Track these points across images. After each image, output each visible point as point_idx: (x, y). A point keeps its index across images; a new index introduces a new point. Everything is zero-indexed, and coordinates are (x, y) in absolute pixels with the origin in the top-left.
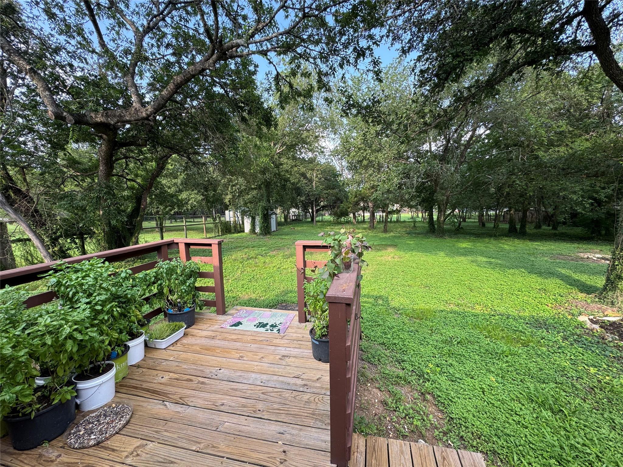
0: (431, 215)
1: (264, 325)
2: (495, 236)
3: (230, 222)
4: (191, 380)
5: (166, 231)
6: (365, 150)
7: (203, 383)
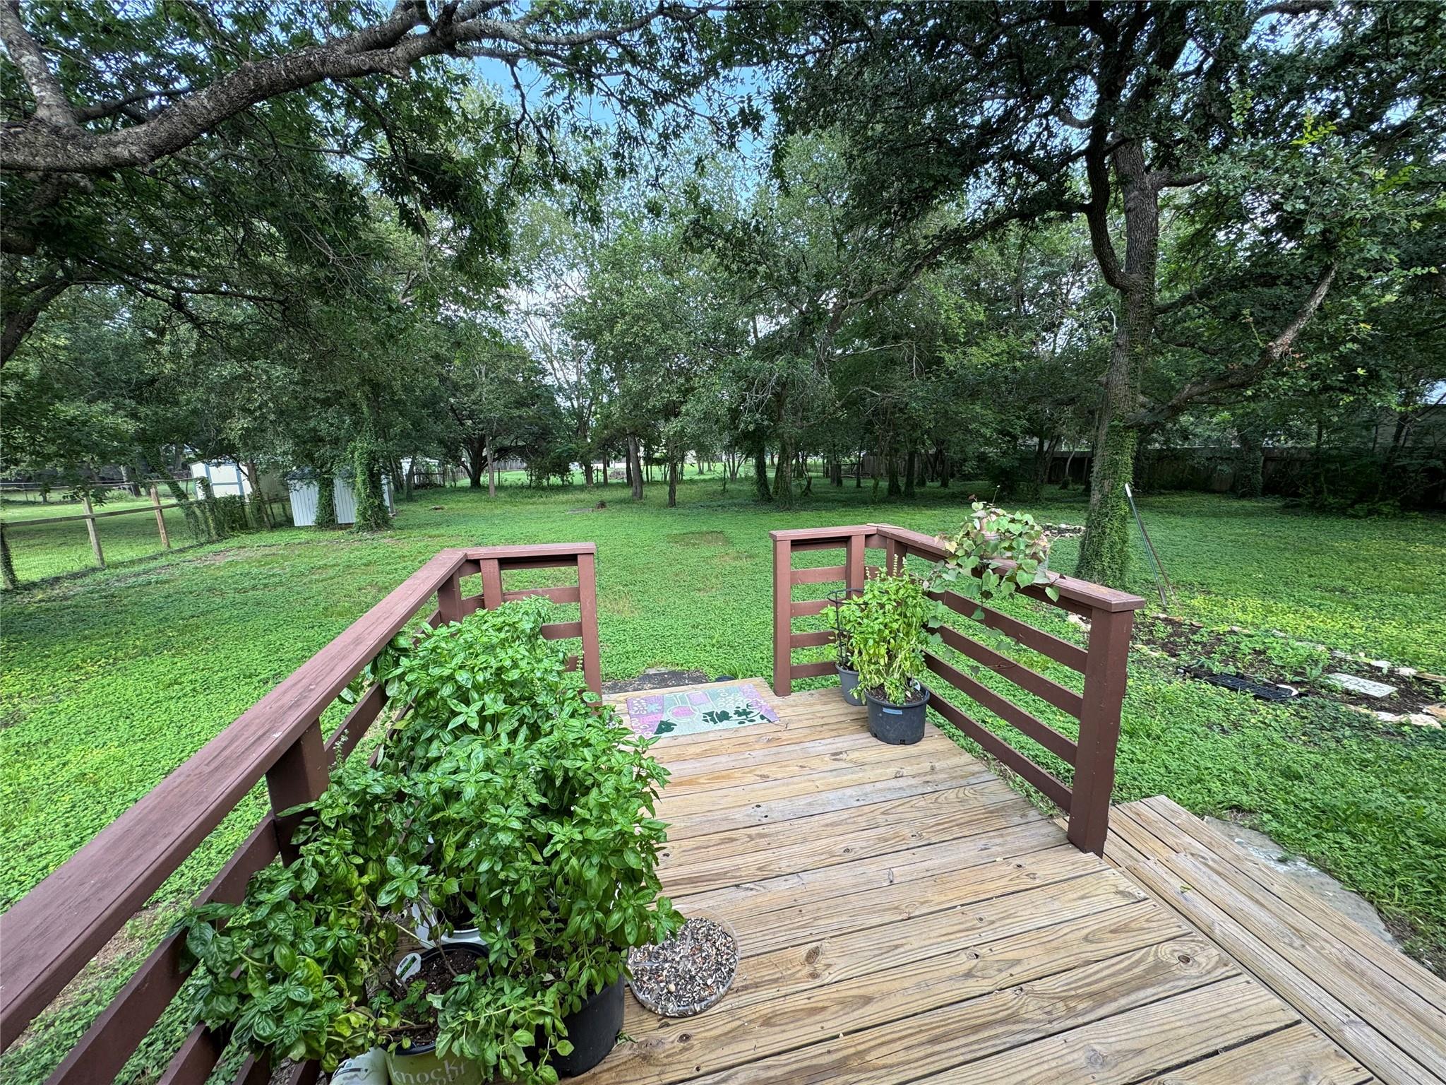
0: (761, 467)
1: (724, 716)
2: (873, 502)
3: (242, 497)
4: (732, 840)
5: (11, 535)
6: (649, 321)
7: (762, 836)
